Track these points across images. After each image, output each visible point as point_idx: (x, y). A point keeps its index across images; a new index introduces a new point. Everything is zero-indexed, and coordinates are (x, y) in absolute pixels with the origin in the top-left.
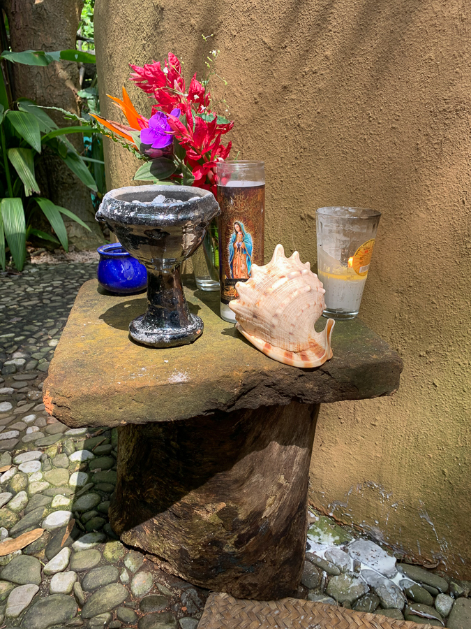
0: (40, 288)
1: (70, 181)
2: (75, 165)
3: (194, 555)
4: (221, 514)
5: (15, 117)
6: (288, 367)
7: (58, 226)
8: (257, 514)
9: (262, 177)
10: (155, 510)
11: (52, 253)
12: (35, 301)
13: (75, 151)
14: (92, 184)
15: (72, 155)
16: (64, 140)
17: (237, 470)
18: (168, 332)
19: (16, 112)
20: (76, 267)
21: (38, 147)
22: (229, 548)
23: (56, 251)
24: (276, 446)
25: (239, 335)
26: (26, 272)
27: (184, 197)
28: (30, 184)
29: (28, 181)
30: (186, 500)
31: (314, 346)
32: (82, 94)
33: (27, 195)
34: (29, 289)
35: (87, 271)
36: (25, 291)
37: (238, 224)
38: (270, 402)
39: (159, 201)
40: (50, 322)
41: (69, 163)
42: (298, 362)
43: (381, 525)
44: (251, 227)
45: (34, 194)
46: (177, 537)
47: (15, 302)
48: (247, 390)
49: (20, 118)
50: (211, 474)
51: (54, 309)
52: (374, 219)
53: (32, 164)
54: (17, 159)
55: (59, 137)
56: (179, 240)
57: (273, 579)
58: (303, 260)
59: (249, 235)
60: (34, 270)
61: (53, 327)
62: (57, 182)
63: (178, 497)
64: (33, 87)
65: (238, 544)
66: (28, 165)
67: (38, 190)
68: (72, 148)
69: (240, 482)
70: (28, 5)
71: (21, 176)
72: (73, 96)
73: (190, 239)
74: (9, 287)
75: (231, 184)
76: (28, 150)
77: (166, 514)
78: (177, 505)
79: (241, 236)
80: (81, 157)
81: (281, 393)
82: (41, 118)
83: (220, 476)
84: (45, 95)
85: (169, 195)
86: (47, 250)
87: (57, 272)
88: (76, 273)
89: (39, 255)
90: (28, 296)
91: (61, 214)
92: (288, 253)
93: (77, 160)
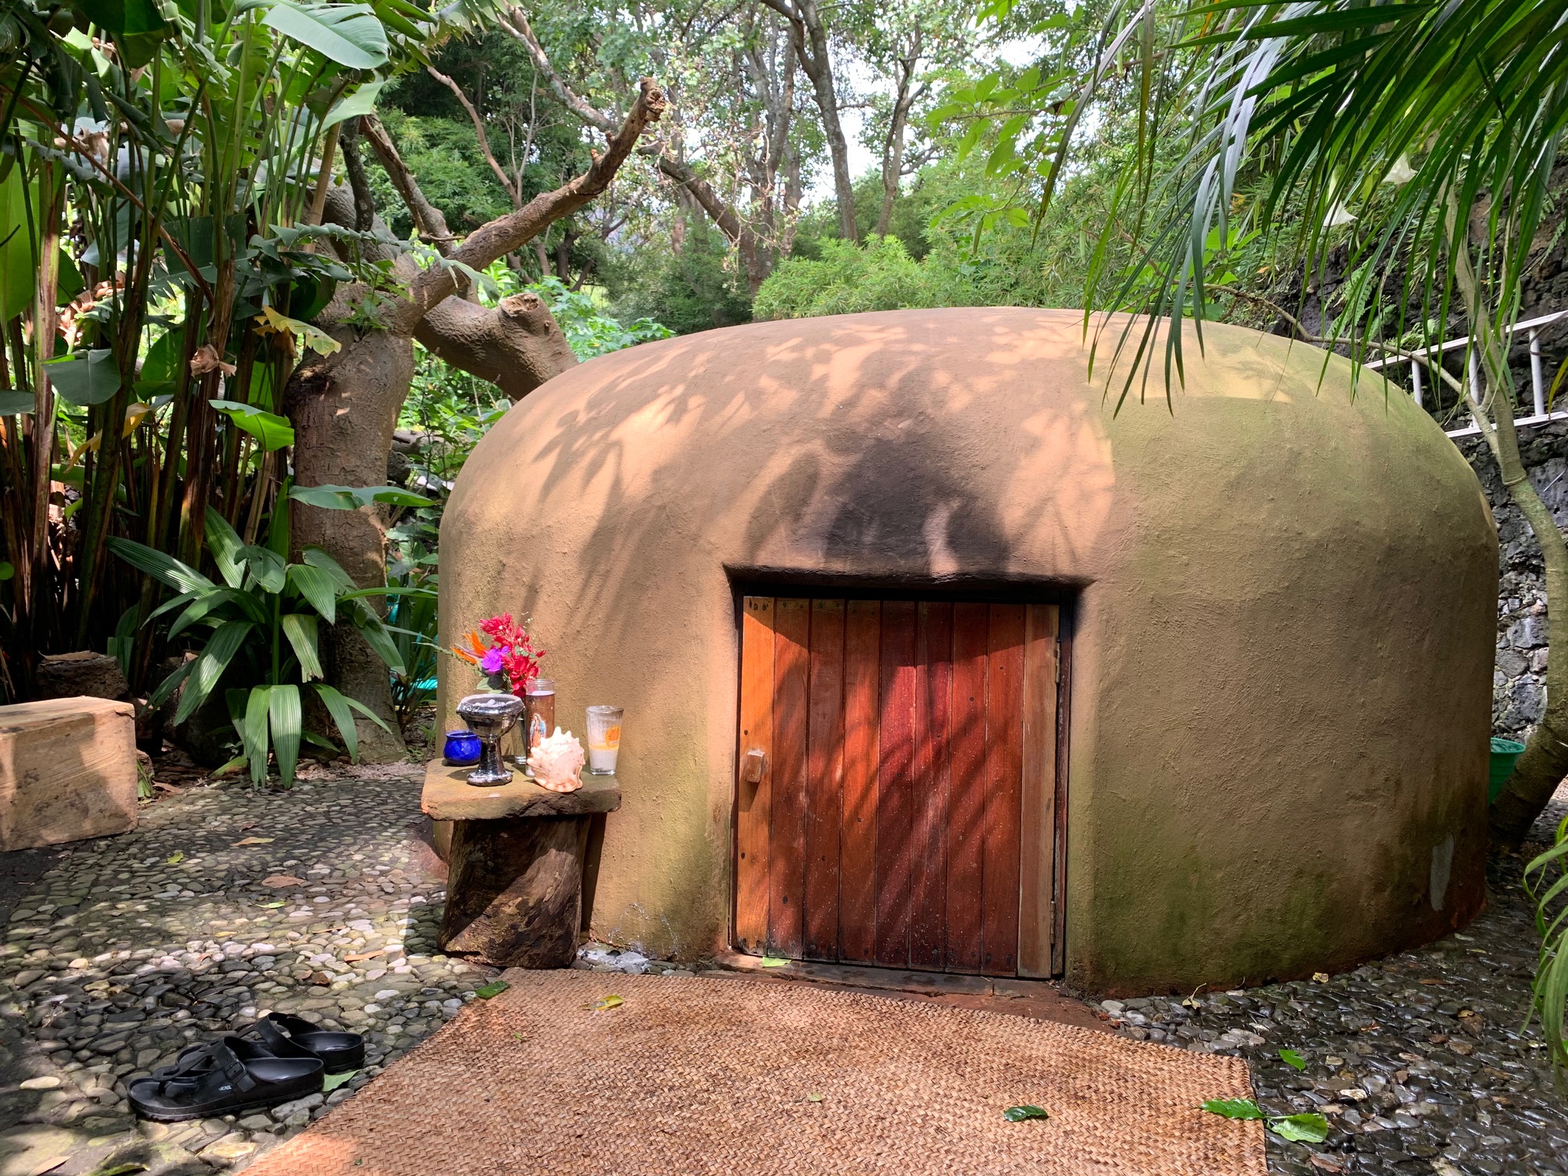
0: (323, 808)
1: (362, 658)
2: (376, 637)
3: (499, 941)
4: (518, 906)
5: (299, 574)
6: (555, 792)
7: (346, 727)
8: (540, 900)
9: (553, 688)
10: (472, 917)
11: (326, 766)
12: (322, 820)
13: (377, 618)
14: (397, 664)
15: (371, 624)
16: (362, 602)
17: (530, 873)
18: (490, 777)
19: (300, 567)
20: (366, 783)
21: (330, 614)
22: (522, 928)
23: (332, 763)
24: (553, 852)
25: (534, 782)
26: (295, 789)
27: (506, 700)
28: (310, 665)
29: (309, 662)
30: (495, 902)
31: (570, 781)
32: (392, 534)
33: (304, 680)
34: (308, 808)
35: (384, 789)
36: (303, 809)
37: (537, 716)
38: (545, 813)
39: (491, 703)
40: (348, 840)
41: (367, 634)
42: (561, 789)
43: (640, 939)
44: (544, 718)
45: (315, 679)
46: (488, 932)
47: (295, 821)
48: (531, 804)
49: (306, 575)
50: (514, 880)
51: (350, 828)
52: (620, 713)
53: (315, 637)
54: (294, 630)
55: (357, 599)
56: (499, 724)
57: (551, 950)
58: (574, 736)
59: (543, 722)
60: (306, 787)
61: (354, 844)
62: (343, 660)
63: (490, 901)
64: (321, 525)
65: (528, 924)
66: (310, 638)
67: (320, 675)
68: (372, 613)
69: (531, 880)
70: (327, 418)
71: (299, 654)
72: (377, 536)
73: (506, 724)
74: (280, 806)
75: (535, 693)
76: (311, 617)
77: (482, 918)
78: (489, 909)
79: (538, 723)
80: (385, 627)
81: (551, 807)
82: (333, 572)
83: (519, 879)
84: (338, 536)
85: (498, 700)
86: (318, 762)
87: (342, 789)
88: (370, 791)
89: (306, 768)
90: (312, 816)
91: (352, 709)
92: (564, 732)
93: (379, 630)
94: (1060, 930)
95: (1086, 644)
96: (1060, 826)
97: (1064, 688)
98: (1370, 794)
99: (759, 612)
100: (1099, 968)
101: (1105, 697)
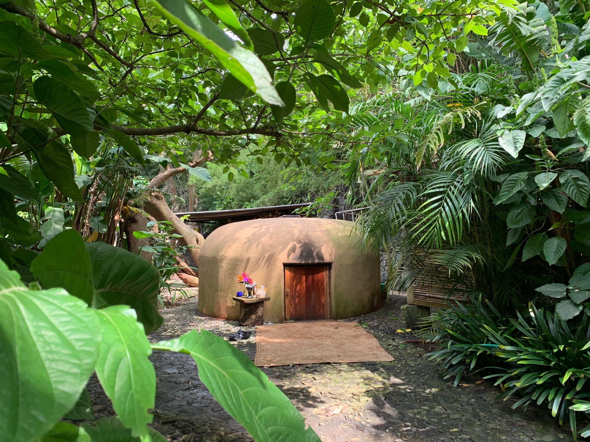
10: (247, 319)
46: (251, 321)
69: (257, 312)
78: (250, 318)
94: (331, 311)
95: (333, 271)
96: (330, 297)
97: (330, 277)
98: (367, 290)
99: (287, 269)
100: (336, 316)
101: (335, 278)
